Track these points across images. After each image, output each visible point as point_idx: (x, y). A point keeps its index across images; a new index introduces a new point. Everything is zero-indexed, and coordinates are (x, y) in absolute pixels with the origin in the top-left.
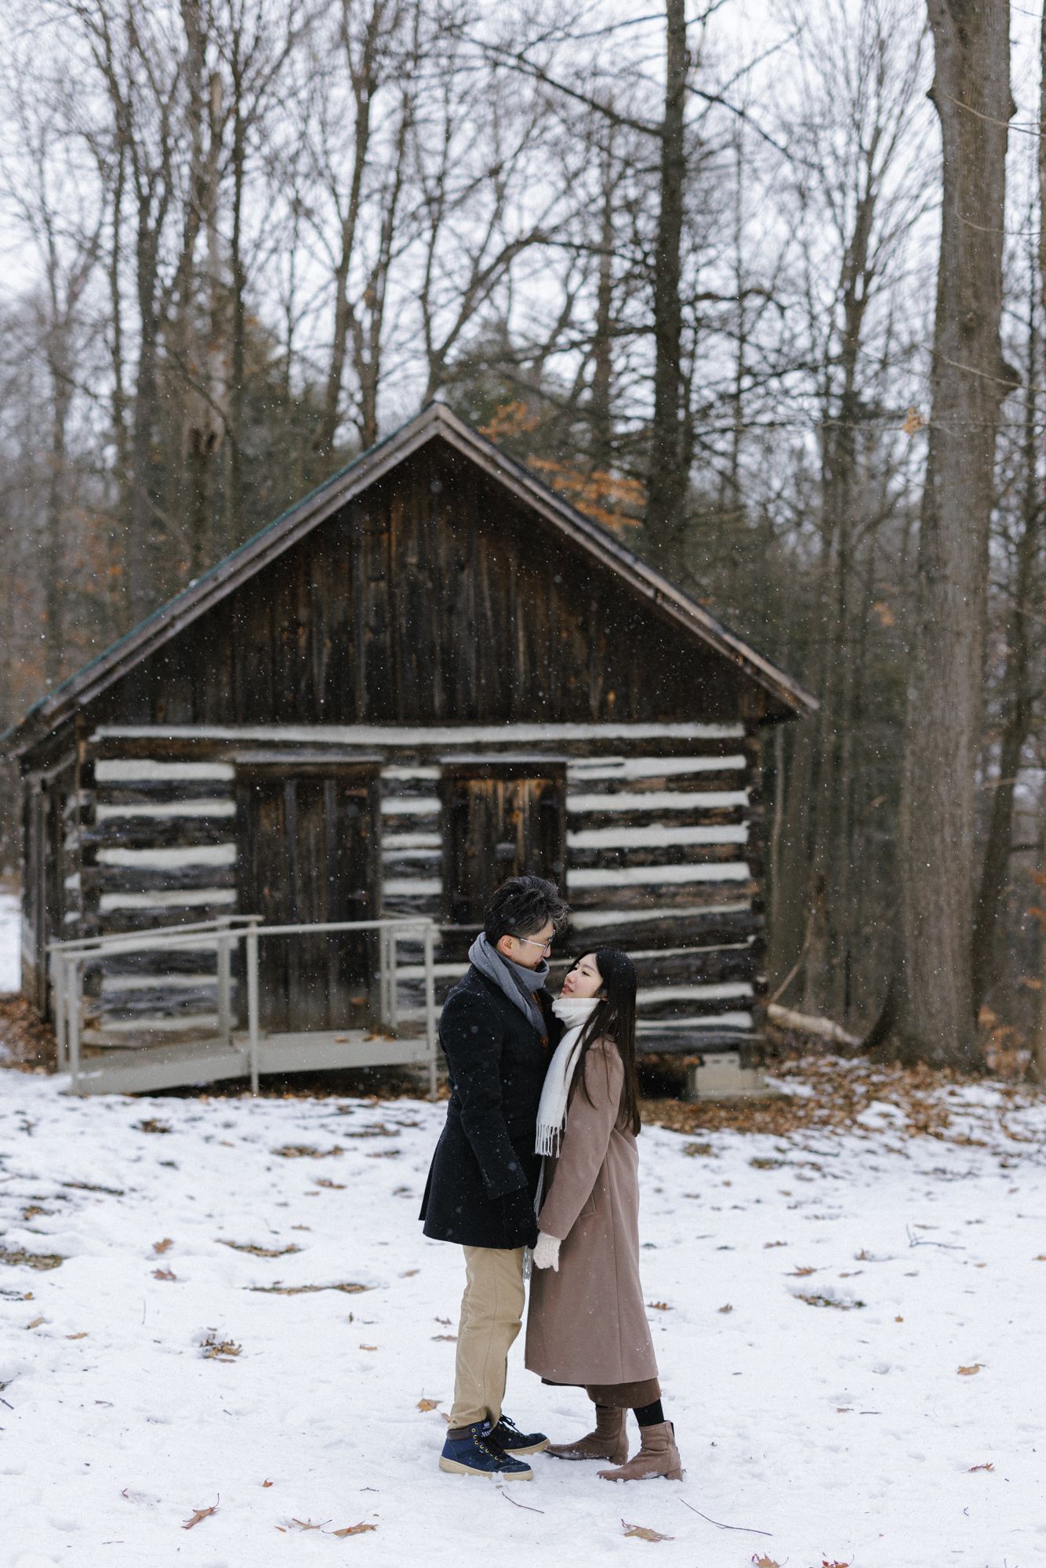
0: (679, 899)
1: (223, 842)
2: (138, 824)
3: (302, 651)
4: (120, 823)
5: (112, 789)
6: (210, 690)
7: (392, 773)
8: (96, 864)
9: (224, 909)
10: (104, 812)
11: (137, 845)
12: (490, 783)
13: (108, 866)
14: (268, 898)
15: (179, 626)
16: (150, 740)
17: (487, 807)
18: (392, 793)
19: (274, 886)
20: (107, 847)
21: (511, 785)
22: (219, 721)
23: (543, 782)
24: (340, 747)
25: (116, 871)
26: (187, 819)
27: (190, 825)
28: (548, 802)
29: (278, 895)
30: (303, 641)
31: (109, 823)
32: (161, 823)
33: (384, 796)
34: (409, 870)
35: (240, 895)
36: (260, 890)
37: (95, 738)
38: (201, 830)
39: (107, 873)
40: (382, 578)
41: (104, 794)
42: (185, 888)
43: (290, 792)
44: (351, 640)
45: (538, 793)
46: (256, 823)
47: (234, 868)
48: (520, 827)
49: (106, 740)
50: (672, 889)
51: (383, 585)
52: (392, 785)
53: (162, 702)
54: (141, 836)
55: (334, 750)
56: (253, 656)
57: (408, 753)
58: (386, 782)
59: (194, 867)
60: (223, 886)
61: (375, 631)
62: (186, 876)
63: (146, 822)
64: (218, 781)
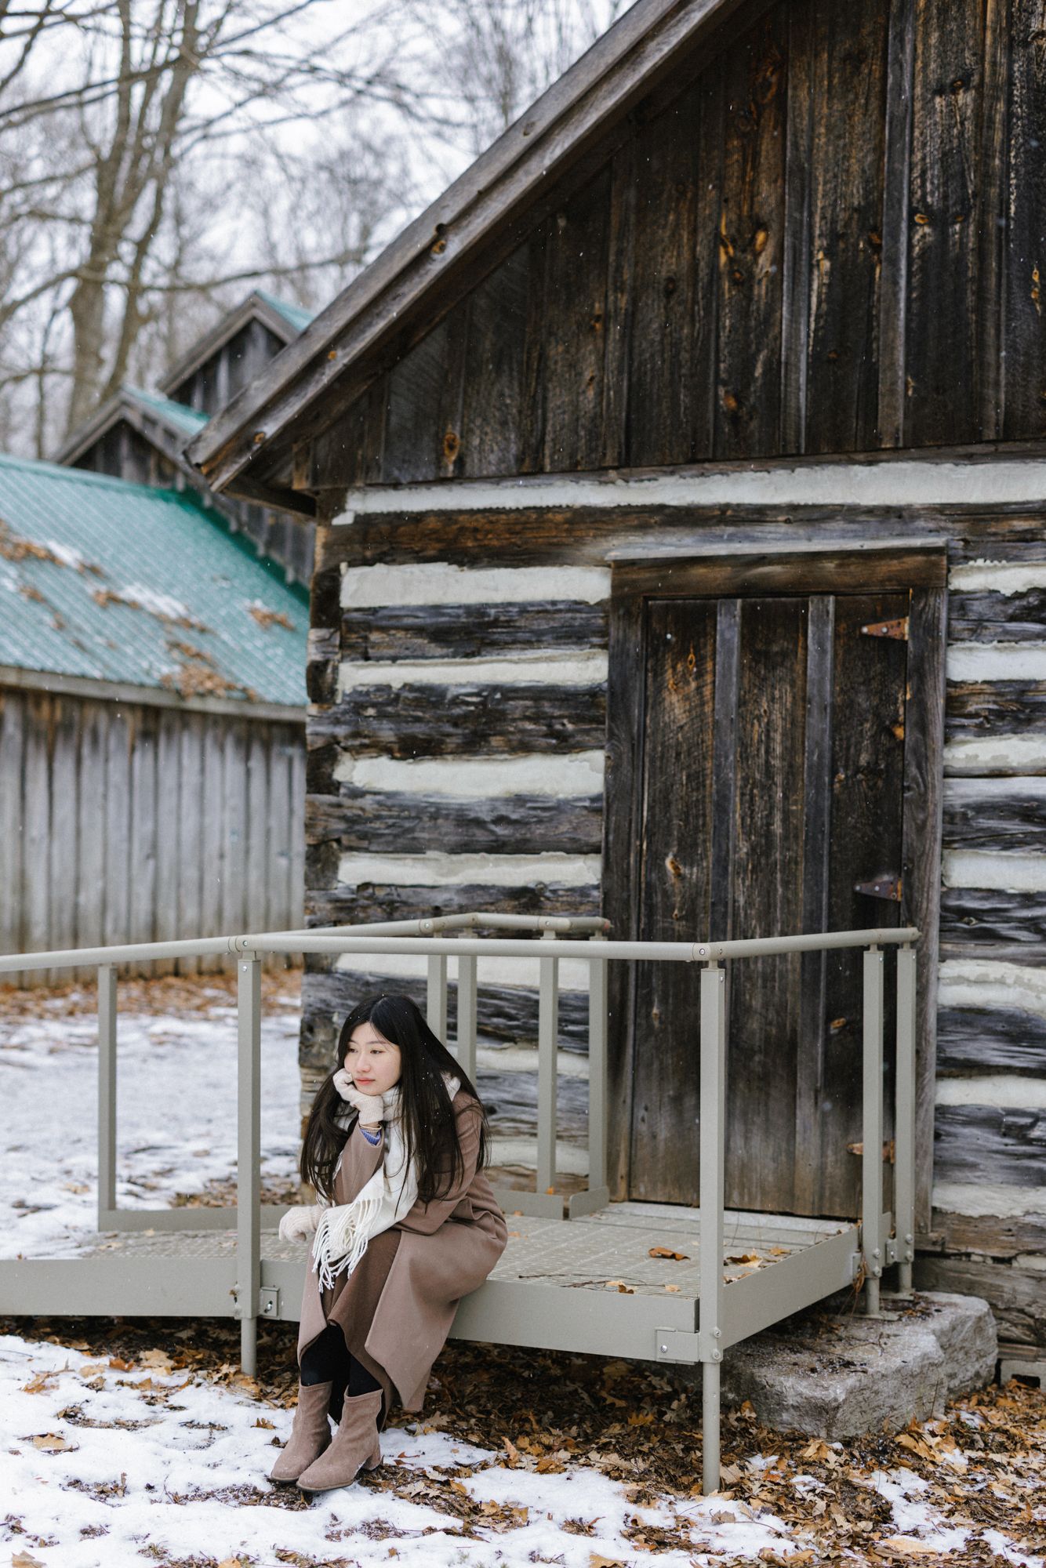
1: (581, 748)
2: (417, 703)
3: (761, 290)
4: (385, 700)
5: (370, 627)
6: (558, 398)
7: (971, 579)
8: (333, 787)
9: (574, 901)
10: (353, 676)
11: (412, 749)
13: (357, 794)
14: (672, 878)
15: (455, 246)
16: (446, 516)
18: (977, 629)
19: (688, 853)
20: (358, 751)
22: (573, 469)
24: (850, 513)
25: (367, 802)
26: (511, 692)
27: (516, 706)
29: (692, 873)
30: (764, 264)
31: (359, 702)
32: (456, 701)
33: (952, 638)
34: (1015, 827)
35: (607, 868)
36: (656, 860)
37: (344, 519)
38: (534, 719)
39: (352, 808)
40: (964, 82)
41: (353, 638)
42: (498, 847)
43: (728, 627)
44: (877, 249)
46: (653, 702)
47: (598, 807)
49: (365, 521)
51: (965, 98)
52: (978, 608)
53: (454, 431)
54: (418, 730)
55: (838, 525)
56: (653, 313)
57: (1020, 525)
58: (960, 602)
59: (519, 800)
60: (578, 848)
61: (939, 220)
62: (500, 820)
63: (428, 697)
64: (577, 606)
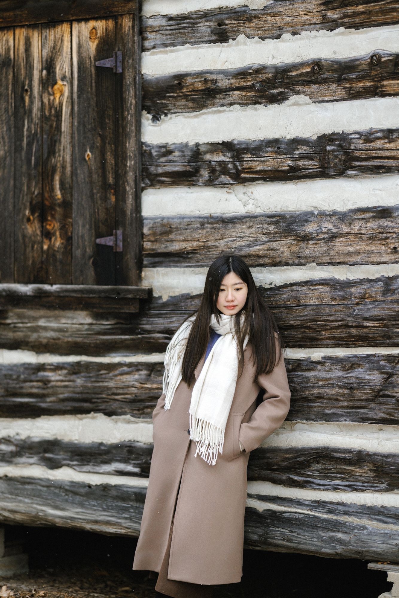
0: (339, 245)
12: (21, 33)
17: (16, 78)
21: (52, 35)
23: (100, 25)
28: (108, 63)
45: (92, 47)
48: (66, 111)
50: (328, 226)
